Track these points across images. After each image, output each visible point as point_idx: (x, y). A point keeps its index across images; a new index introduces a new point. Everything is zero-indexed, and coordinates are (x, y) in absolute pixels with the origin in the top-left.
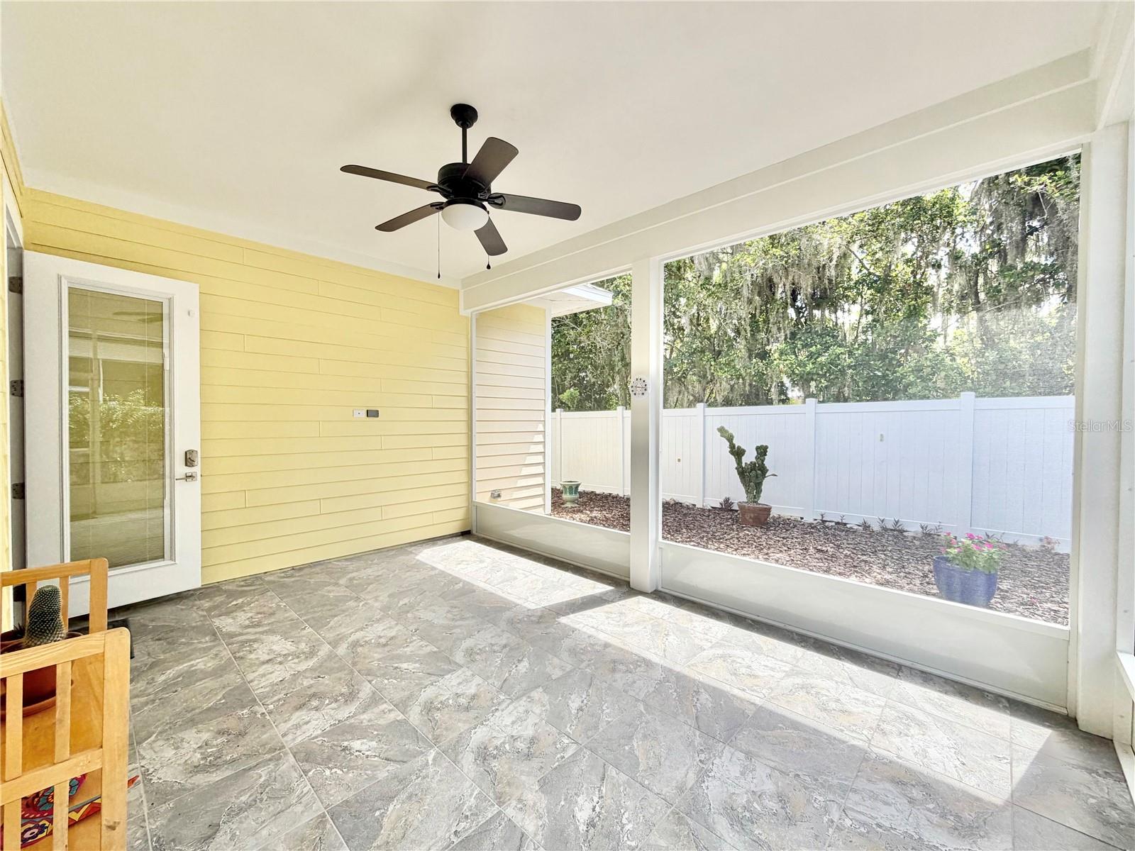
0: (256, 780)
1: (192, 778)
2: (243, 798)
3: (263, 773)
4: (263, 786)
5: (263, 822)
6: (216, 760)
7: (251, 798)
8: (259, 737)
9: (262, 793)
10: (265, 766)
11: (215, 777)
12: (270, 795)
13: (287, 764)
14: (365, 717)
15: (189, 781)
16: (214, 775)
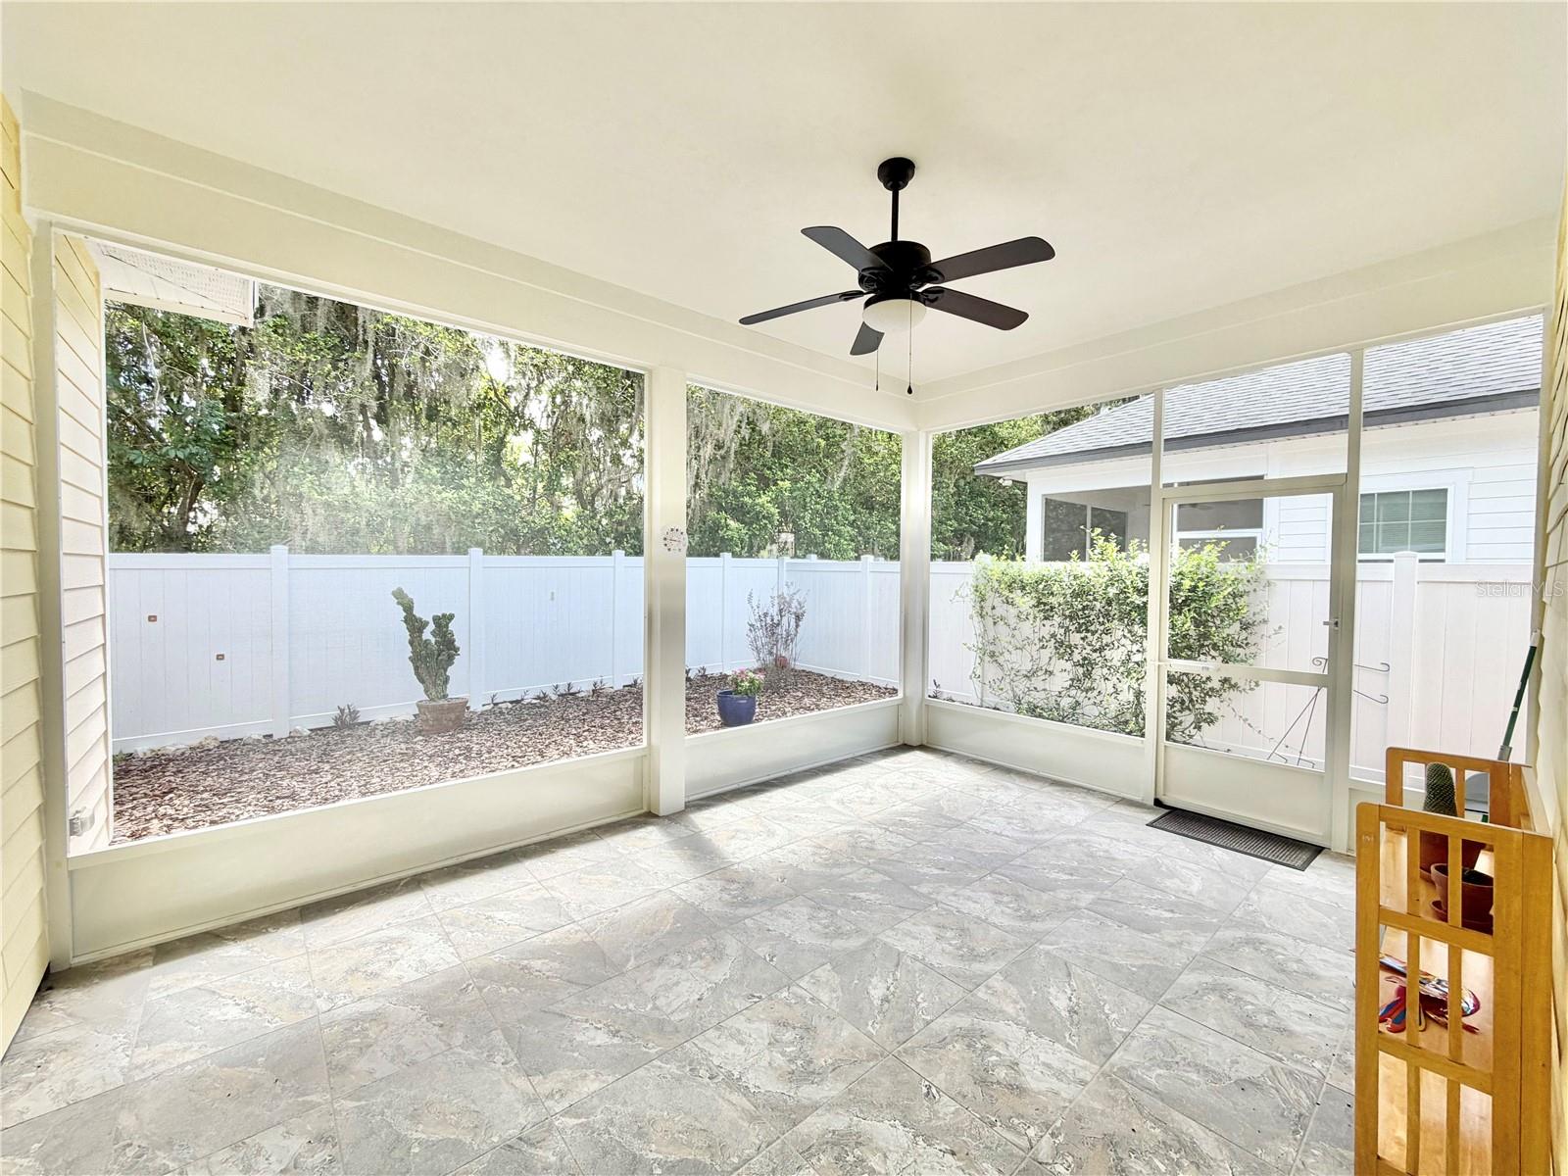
0: (1166, 1077)
1: (1213, 1156)
2: (1194, 1077)
3: (1153, 1077)
4: (1168, 1066)
5: (1203, 1045)
6: (1170, 1146)
7: (1189, 1069)
8: (1103, 1113)
9: (1177, 1063)
10: (1143, 1079)
11: (1193, 1129)
12: (1174, 1053)
13: (1125, 1057)
14: (1010, 1009)
15: (1220, 1158)
16: (1192, 1130)
